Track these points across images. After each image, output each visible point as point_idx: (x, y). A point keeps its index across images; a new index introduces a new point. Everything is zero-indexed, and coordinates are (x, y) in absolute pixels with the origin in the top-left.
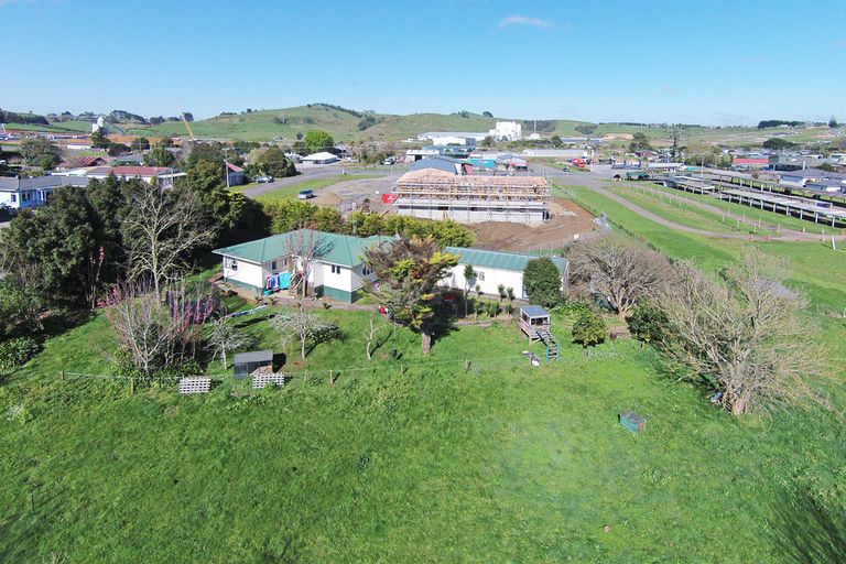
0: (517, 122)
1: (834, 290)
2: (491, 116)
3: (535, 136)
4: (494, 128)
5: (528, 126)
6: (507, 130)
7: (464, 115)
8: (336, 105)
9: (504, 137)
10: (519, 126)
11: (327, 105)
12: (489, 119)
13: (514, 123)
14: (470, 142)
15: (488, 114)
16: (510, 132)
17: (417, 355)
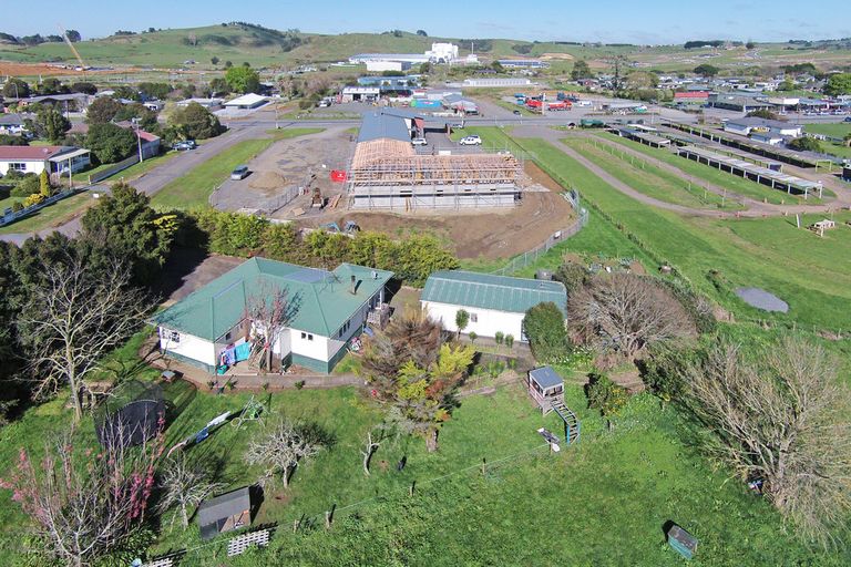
0: (454, 42)
1: (817, 292)
2: (425, 34)
3: (472, 59)
4: (431, 49)
5: (465, 46)
6: (443, 52)
7: (397, 34)
8: (256, 24)
9: (442, 60)
10: (456, 48)
11: (245, 24)
12: (423, 41)
13: (450, 45)
14: (405, 66)
15: (422, 33)
16: (446, 54)
17: (423, 457)
